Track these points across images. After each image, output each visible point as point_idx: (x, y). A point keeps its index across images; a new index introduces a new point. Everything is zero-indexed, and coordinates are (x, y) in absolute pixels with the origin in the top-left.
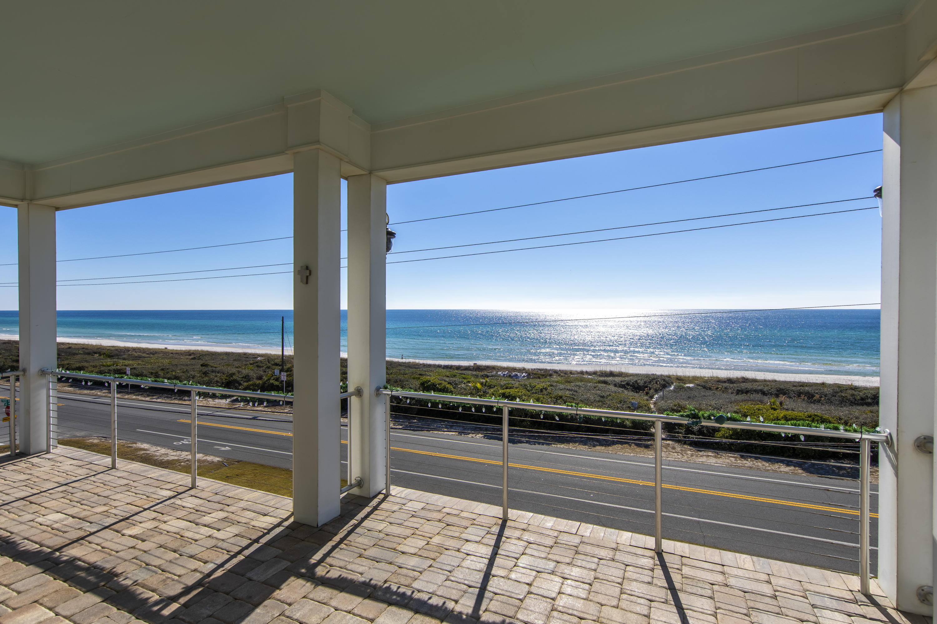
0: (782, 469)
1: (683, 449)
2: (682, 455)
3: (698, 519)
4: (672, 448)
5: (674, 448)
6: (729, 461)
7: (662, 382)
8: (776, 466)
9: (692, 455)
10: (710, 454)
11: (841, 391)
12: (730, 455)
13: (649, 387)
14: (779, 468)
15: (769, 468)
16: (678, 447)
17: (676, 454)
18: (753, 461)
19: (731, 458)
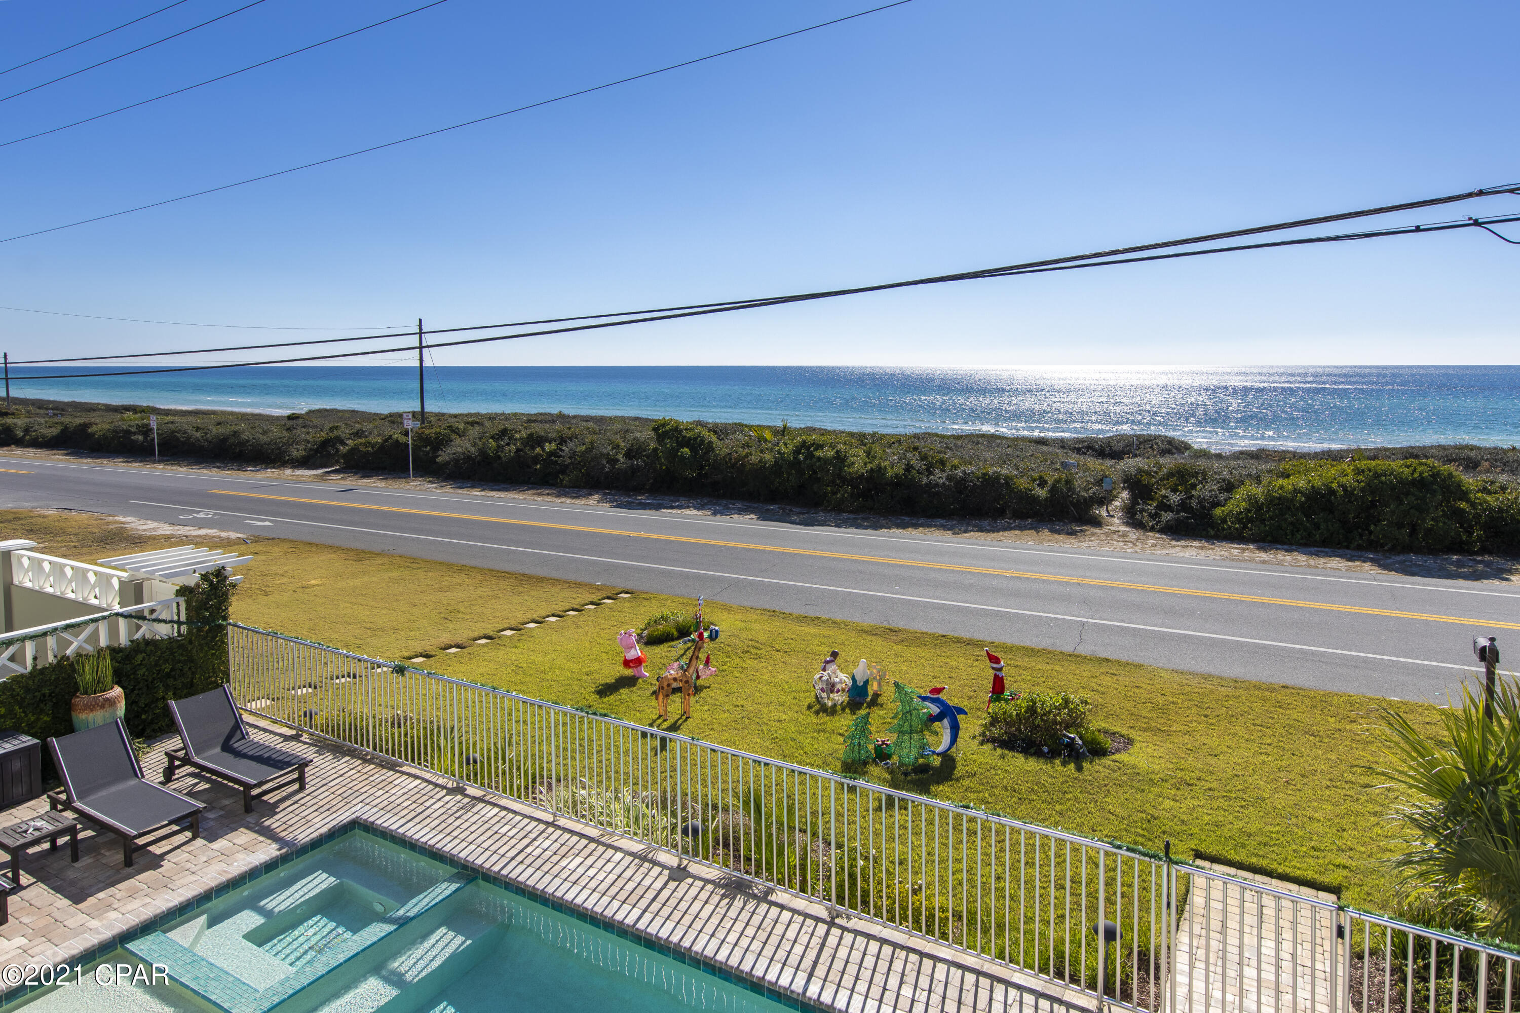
0: (1330, 565)
3: (1085, 620)
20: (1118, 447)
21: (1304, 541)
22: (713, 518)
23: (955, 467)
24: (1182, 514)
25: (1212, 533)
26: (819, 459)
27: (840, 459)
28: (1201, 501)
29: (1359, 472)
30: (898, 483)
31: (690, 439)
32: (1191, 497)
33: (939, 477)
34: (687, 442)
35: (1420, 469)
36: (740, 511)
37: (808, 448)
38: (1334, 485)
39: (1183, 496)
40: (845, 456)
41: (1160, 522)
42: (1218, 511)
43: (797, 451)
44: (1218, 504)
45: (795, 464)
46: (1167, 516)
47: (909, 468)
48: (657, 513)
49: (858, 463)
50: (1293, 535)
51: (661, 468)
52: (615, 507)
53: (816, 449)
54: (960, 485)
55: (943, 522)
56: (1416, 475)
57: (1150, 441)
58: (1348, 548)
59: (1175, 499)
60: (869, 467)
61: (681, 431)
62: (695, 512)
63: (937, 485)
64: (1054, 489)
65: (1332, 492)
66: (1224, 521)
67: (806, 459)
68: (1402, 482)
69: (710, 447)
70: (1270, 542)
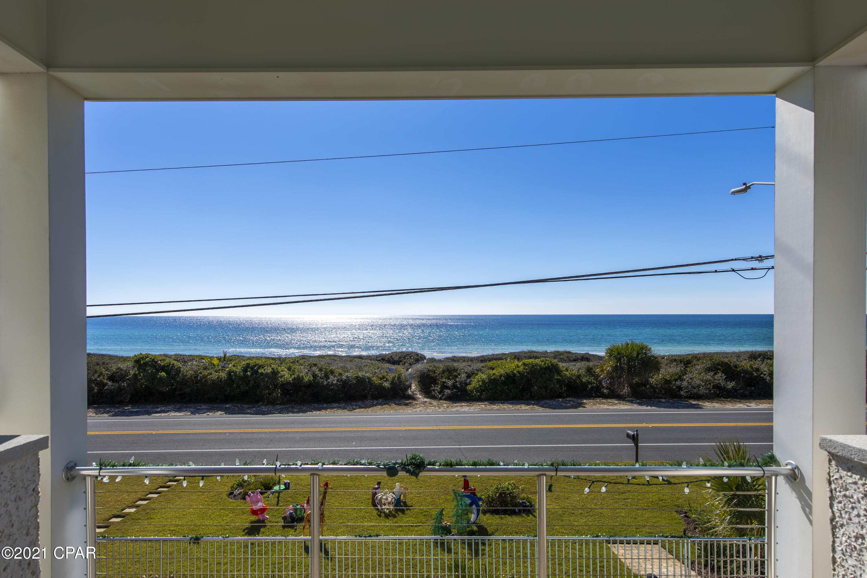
0: (523, 408)
1: (440, 403)
2: (439, 407)
3: (459, 447)
4: (429, 404)
5: (430, 403)
6: (481, 408)
7: (416, 357)
8: (518, 406)
9: (448, 407)
10: (463, 404)
11: (560, 355)
12: (480, 403)
13: (404, 362)
14: (521, 407)
15: (513, 409)
16: (435, 402)
17: (433, 408)
18: (500, 405)
19: (481, 406)
20: (396, 358)
21: (505, 399)
22: (193, 416)
23: (340, 374)
24: (455, 390)
25: (468, 398)
26: (262, 374)
27: (275, 373)
28: (461, 383)
29: (524, 364)
30: (310, 385)
31: (164, 366)
32: (456, 382)
33: (333, 380)
34: (163, 369)
35: (547, 362)
36: (210, 410)
37: (252, 368)
38: (515, 372)
39: (453, 381)
40: (278, 371)
41: (444, 395)
42: (469, 388)
43: (245, 370)
44: (467, 384)
45: (245, 379)
46: (447, 392)
47: (315, 376)
48: (149, 417)
49: (286, 376)
50: (501, 396)
51: (141, 387)
52: (113, 416)
53: (259, 368)
54: (345, 384)
55: (337, 405)
56: (546, 365)
57: (409, 355)
58: (522, 400)
59: (450, 383)
60: (293, 377)
61: (156, 362)
62: (177, 414)
63: (332, 384)
64: (392, 383)
65: (514, 375)
66: (472, 391)
67: (252, 374)
68: (541, 368)
69: (178, 371)
70: (492, 400)
